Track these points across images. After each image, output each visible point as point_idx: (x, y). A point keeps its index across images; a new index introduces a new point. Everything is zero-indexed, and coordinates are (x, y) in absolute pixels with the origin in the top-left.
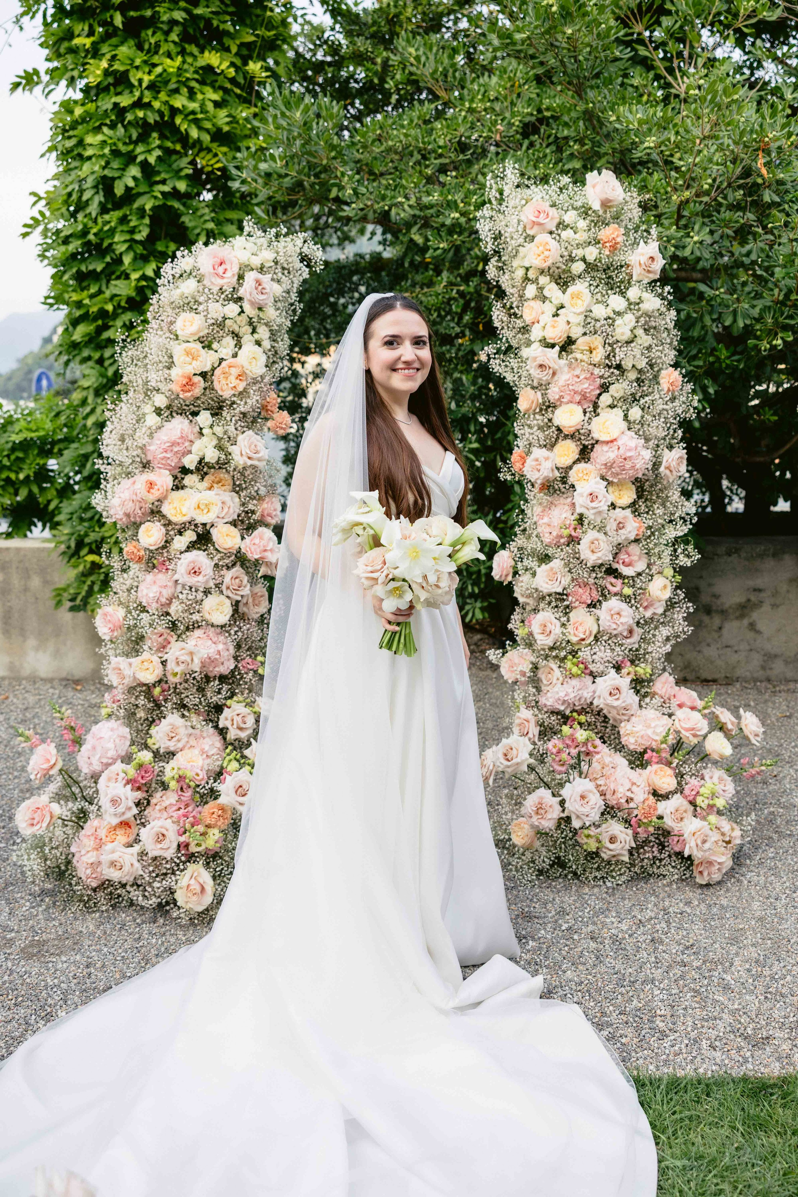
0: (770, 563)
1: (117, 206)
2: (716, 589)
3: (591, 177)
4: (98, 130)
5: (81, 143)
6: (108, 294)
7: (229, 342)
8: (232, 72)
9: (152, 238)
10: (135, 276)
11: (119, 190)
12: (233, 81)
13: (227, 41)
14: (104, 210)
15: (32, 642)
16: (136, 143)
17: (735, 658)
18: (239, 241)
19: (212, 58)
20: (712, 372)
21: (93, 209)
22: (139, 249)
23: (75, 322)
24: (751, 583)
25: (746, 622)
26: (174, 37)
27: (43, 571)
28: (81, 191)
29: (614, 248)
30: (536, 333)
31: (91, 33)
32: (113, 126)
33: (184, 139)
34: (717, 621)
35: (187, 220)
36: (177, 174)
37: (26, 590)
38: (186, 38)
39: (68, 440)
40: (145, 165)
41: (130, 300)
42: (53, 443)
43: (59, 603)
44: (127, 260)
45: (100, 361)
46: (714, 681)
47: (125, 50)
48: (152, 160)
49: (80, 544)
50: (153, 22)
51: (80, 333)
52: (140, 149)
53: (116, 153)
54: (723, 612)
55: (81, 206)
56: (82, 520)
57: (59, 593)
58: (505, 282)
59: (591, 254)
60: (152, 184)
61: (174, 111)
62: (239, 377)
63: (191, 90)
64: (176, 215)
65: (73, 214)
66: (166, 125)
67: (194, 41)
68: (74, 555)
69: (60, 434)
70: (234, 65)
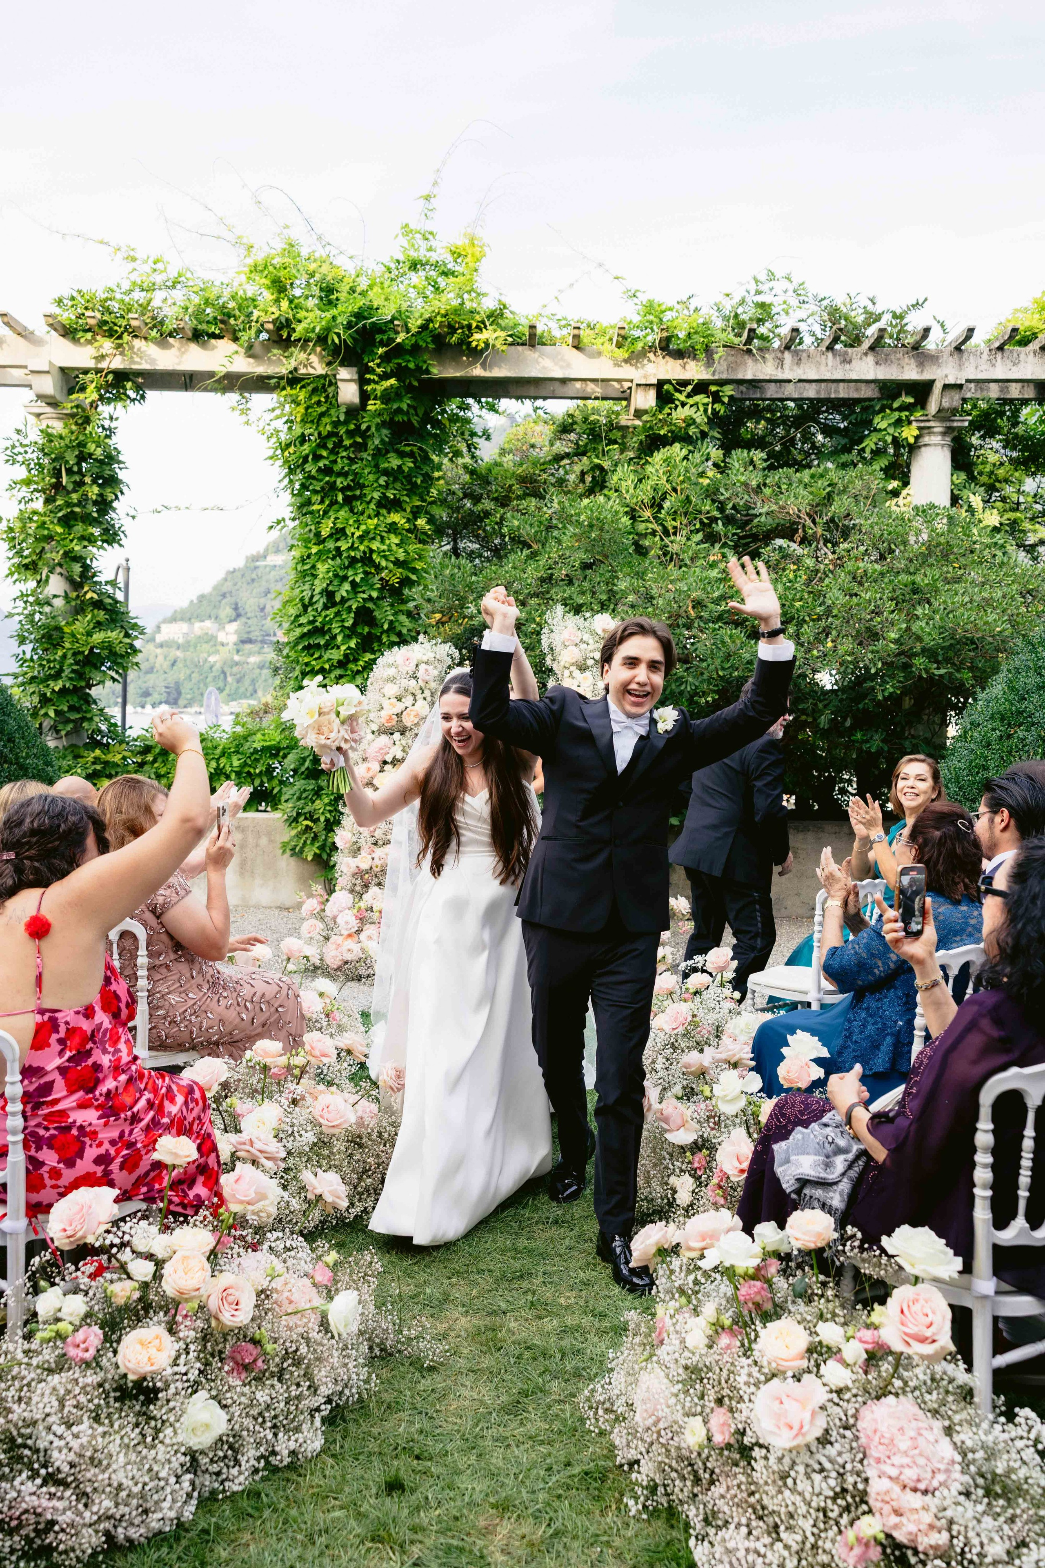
1: (334, 604)
3: (598, 617)
4: (325, 561)
5: (314, 567)
6: (326, 657)
7: (411, 698)
8: (407, 526)
9: (355, 625)
10: (343, 648)
11: (338, 599)
12: (408, 531)
13: (404, 505)
14: (326, 607)
15: (258, 881)
16: (347, 568)
18: (417, 647)
19: (396, 517)
21: (319, 606)
22: (347, 632)
23: (304, 674)
26: (373, 505)
27: (269, 834)
28: (312, 596)
31: (322, 502)
32: (333, 559)
33: (378, 567)
35: (376, 613)
36: (372, 587)
37: (257, 845)
38: (380, 505)
39: (291, 748)
40: (353, 584)
41: (339, 662)
42: (279, 749)
43: (284, 852)
44: (339, 638)
47: (342, 514)
48: (358, 580)
49: (299, 814)
50: (359, 498)
52: (350, 573)
53: (336, 576)
55: (311, 604)
56: (299, 799)
57: (284, 845)
58: (555, 667)
60: (356, 593)
61: (372, 551)
62: (416, 716)
63: (382, 538)
64: (370, 611)
65: (305, 607)
66: (367, 559)
67: (384, 507)
68: (294, 821)
69: (284, 744)
70: (408, 520)
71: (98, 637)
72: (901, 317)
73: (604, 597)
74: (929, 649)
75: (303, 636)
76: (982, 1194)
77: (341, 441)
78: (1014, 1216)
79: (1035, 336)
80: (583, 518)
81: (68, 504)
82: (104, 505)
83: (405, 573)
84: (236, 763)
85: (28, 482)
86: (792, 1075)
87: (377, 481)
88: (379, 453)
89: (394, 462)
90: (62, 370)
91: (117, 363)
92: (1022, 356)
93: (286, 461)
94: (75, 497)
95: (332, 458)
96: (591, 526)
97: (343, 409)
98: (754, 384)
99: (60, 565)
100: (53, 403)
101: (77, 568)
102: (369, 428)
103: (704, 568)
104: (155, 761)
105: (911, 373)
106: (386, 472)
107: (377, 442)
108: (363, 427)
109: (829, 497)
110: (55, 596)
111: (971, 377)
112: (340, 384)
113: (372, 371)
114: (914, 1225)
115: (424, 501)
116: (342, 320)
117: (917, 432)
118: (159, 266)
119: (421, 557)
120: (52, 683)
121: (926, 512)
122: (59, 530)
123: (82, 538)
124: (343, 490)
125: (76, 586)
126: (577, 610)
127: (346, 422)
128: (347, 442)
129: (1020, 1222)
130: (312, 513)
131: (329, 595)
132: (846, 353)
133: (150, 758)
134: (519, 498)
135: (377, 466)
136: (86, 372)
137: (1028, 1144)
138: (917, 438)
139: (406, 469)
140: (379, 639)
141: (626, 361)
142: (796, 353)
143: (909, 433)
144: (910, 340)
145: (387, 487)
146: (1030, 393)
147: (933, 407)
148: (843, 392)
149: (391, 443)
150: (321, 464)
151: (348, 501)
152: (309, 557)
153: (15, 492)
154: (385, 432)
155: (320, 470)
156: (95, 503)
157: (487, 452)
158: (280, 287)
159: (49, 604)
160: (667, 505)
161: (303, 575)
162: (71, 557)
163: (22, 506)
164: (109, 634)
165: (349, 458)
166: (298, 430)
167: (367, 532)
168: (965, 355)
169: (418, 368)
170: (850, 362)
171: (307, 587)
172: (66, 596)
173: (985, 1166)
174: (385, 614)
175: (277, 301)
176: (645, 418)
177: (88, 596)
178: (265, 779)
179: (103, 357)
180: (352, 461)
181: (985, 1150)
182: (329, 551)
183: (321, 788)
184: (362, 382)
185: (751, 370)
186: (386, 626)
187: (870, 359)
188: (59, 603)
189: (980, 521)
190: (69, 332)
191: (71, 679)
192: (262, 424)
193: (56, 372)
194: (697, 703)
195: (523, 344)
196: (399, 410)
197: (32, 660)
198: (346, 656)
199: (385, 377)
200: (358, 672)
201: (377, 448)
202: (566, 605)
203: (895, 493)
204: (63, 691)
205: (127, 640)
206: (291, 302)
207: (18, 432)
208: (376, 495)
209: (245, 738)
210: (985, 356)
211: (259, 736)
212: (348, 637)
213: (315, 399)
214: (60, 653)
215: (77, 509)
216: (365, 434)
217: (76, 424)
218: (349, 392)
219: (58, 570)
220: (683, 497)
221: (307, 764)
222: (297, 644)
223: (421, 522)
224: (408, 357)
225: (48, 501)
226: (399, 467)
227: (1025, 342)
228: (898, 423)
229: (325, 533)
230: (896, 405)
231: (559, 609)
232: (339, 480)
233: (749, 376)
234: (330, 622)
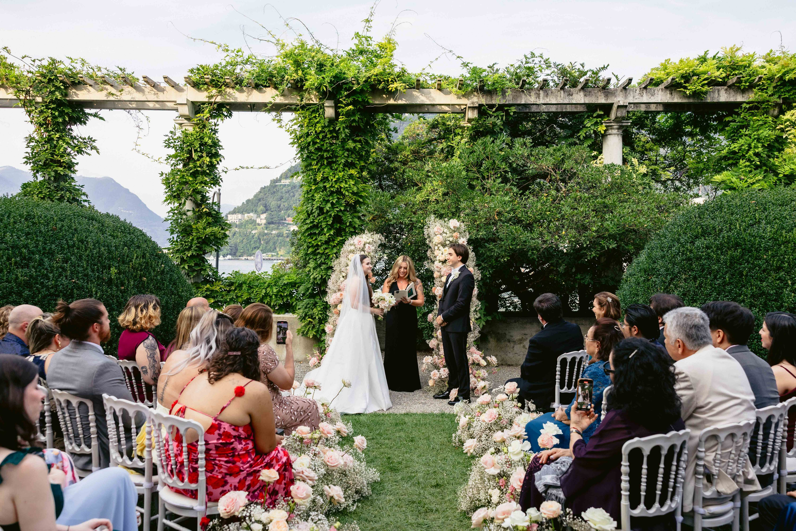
0: (529, 326)
1: (323, 213)
2: (512, 334)
3: (451, 220)
4: (318, 193)
5: (313, 196)
6: (319, 239)
8: (358, 176)
9: (333, 223)
10: (327, 235)
11: (325, 211)
12: (358, 178)
13: (356, 166)
14: (319, 215)
16: (329, 196)
17: (519, 357)
18: (364, 236)
19: (352, 171)
20: (492, 267)
21: (316, 214)
22: (329, 227)
23: (308, 247)
24: (523, 332)
25: (522, 345)
26: (341, 166)
28: (312, 210)
29: (457, 238)
30: (438, 258)
31: (317, 164)
32: (322, 192)
33: (344, 195)
34: (512, 344)
35: (343, 218)
36: (341, 205)
38: (345, 165)
39: (302, 283)
40: (332, 204)
42: (295, 284)
43: (299, 334)
44: (326, 230)
45: (316, 259)
46: (512, 365)
47: (327, 170)
48: (334, 202)
49: (306, 315)
50: (335, 162)
51: (310, 250)
52: (331, 198)
53: (324, 200)
54: (514, 342)
55: (312, 213)
56: (306, 308)
57: (299, 331)
58: (431, 245)
59: (451, 239)
60: (334, 208)
61: (341, 188)
63: (346, 181)
64: (340, 217)
65: (309, 215)
66: (339, 192)
67: (347, 166)
68: (303, 318)
69: (298, 281)
70: (358, 173)
71: (209, 230)
72: (596, 73)
73: (454, 210)
74: (613, 235)
75: (307, 229)
76: (625, 493)
77: (326, 135)
78: (639, 503)
79: (662, 82)
80: (443, 172)
81: (195, 167)
82: (212, 166)
83: (358, 198)
84: (275, 291)
85: (175, 156)
86: (545, 443)
87: (343, 154)
88: (344, 141)
89: (351, 144)
90: (193, 102)
91: (219, 99)
92: (656, 92)
93: (300, 145)
94: (198, 163)
95: (322, 143)
96: (447, 176)
97: (327, 120)
98: (526, 105)
99: (191, 196)
100: (188, 119)
101: (199, 197)
102: (339, 129)
103: (502, 196)
104: (235, 290)
105: (602, 100)
106: (348, 150)
107: (343, 136)
108: (337, 128)
109: (563, 161)
110: (188, 211)
111: (631, 102)
112: (326, 108)
113: (341, 102)
114: (596, 507)
115: (366, 163)
116: (327, 80)
117: (605, 128)
118: (240, 53)
119: (364, 190)
120: (186, 252)
121: (611, 167)
122: (191, 179)
123: (202, 183)
124: (327, 158)
125: (198, 205)
126: (441, 216)
127: (329, 126)
128: (329, 136)
129: (642, 506)
130: (312, 169)
131: (321, 209)
132: (570, 91)
133: (233, 288)
134: (411, 161)
135: (343, 147)
136: (204, 103)
137: (644, 471)
138: (605, 131)
139: (357, 149)
140: (345, 230)
141: (463, 96)
142: (546, 91)
143: (602, 129)
144: (601, 84)
145: (348, 157)
146: (660, 108)
147: (613, 116)
148: (569, 109)
149: (350, 136)
150: (316, 146)
151: (330, 164)
152: (310, 191)
153: (169, 161)
154: (347, 130)
155: (316, 149)
156: (208, 166)
157: (396, 138)
158: (298, 64)
159: (185, 214)
160: (484, 165)
161: (308, 199)
162: (196, 192)
163: (173, 168)
164: (214, 228)
165: (330, 143)
166: (305, 130)
167: (338, 179)
168: (628, 91)
169: (363, 100)
170: (572, 95)
171: (310, 205)
172: (194, 210)
173: (626, 481)
174: (348, 218)
175: (296, 71)
176: (473, 123)
177: (204, 210)
178: (289, 298)
179: (212, 97)
180: (331, 144)
181: (626, 474)
182: (320, 188)
183: (316, 303)
184: (336, 107)
185: (523, 100)
186: (348, 224)
187: (582, 94)
188: (190, 214)
189: (637, 171)
190: (196, 85)
191: (196, 250)
192: (288, 127)
193: (190, 104)
194: (500, 261)
195: (414, 88)
196: (354, 121)
197: (177, 241)
198: (329, 238)
199: (348, 105)
200: (334, 246)
201: (343, 139)
202: (435, 214)
203: (595, 157)
204: (192, 256)
205: (223, 232)
206: (303, 71)
207: (171, 132)
208: (343, 161)
209: (279, 278)
210: (638, 92)
211: (286, 277)
212: (329, 229)
213: (314, 115)
214: (191, 238)
215: (199, 169)
216: (337, 132)
217: (199, 128)
218: (330, 112)
219: (190, 198)
220: (491, 161)
221: (310, 291)
222: (305, 232)
223: (364, 174)
224: (358, 95)
225: (184, 166)
226: (354, 147)
227: (657, 84)
228: (596, 124)
229: (319, 179)
230: (595, 115)
231: (433, 216)
232: (325, 154)
233: (523, 102)
234: (321, 222)
